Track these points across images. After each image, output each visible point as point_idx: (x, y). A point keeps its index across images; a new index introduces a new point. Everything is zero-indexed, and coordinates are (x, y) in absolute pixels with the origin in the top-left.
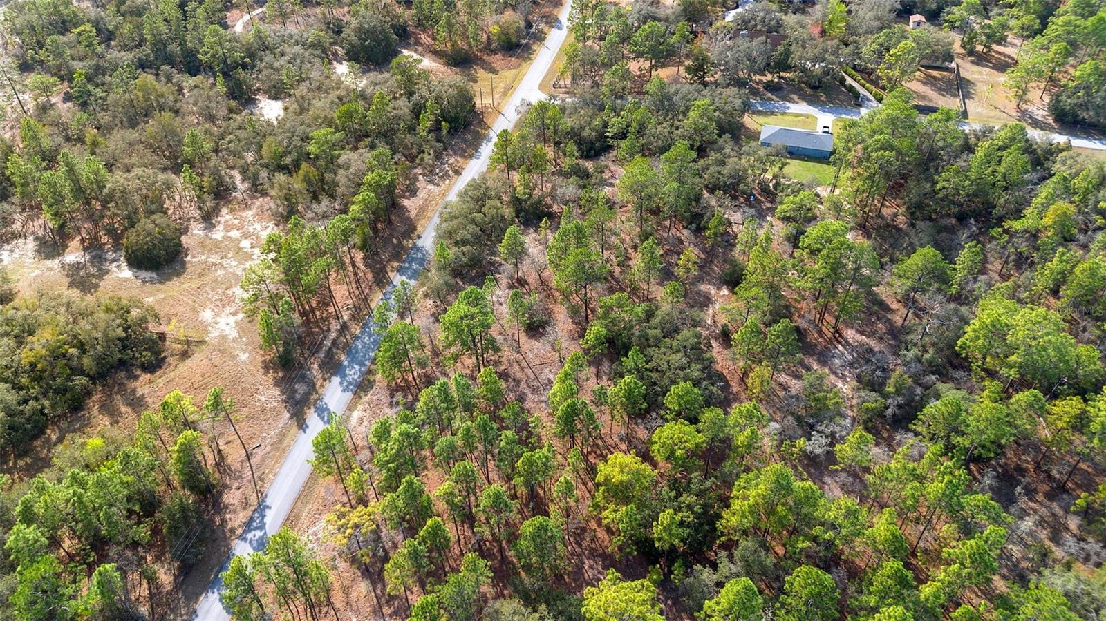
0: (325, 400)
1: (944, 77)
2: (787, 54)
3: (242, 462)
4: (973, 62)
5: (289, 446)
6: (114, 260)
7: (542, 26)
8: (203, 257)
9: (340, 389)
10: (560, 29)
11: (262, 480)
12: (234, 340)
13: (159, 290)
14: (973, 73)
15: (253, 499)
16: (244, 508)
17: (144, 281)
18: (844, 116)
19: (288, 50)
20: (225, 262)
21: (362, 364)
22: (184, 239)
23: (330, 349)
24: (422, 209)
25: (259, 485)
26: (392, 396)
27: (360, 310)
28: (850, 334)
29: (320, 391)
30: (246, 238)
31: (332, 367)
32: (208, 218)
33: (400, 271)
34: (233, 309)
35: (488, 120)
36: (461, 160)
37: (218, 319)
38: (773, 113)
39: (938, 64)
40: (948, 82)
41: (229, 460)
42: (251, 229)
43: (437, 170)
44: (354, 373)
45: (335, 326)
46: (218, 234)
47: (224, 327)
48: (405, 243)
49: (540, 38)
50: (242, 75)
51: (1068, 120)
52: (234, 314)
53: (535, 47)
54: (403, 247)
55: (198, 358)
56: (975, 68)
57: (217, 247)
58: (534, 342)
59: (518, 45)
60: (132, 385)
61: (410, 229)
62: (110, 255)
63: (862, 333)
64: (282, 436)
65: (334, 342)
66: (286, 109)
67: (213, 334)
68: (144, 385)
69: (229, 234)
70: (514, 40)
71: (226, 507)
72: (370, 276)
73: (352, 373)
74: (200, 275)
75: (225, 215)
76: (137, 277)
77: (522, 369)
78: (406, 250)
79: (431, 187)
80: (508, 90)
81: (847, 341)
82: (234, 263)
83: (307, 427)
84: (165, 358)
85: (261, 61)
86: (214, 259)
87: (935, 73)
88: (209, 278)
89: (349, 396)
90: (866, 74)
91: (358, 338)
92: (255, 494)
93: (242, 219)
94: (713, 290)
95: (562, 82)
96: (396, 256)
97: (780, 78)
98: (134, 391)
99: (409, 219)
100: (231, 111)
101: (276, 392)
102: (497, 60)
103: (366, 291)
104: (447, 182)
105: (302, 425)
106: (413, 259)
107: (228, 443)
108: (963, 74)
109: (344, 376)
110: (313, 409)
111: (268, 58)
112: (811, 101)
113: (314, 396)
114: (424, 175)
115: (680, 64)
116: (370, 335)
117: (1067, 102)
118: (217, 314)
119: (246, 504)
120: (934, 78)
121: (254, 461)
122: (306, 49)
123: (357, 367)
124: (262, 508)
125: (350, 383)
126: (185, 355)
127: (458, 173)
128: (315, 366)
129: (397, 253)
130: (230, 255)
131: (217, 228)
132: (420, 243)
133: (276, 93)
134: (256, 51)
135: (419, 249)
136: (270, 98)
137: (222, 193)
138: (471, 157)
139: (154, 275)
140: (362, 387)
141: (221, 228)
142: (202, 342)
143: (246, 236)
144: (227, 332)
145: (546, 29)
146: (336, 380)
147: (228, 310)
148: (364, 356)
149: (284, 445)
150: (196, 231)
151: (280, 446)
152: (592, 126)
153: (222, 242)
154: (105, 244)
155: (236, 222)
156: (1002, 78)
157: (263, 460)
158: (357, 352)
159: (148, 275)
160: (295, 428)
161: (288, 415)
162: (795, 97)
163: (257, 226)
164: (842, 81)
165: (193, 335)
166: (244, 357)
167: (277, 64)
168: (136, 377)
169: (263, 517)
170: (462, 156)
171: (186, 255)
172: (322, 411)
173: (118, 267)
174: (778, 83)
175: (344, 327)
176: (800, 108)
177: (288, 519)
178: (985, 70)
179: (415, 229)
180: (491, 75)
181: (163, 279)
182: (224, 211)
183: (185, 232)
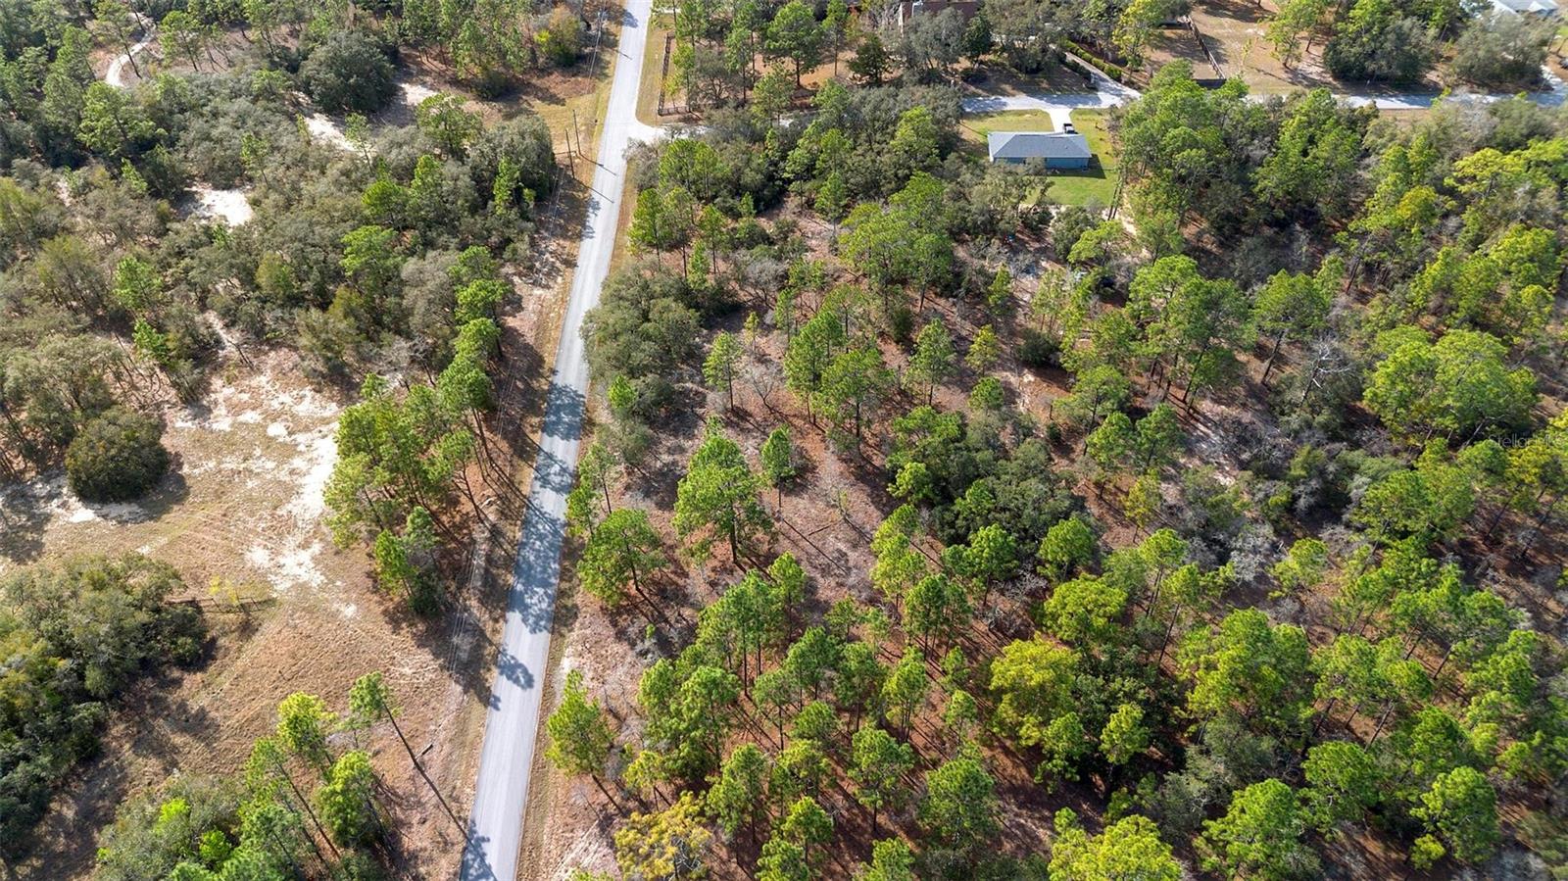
0: (510, 652)
1: (1180, 36)
2: (986, 29)
3: (412, 778)
4: (1207, 12)
5: (479, 736)
6: (50, 497)
7: (605, 24)
8: (212, 464)
9: (526, 630)
10: (634, 25)
11: (456, 800)
12: (322, 588)
13: (155, 532)
14: (1213, 27)
15: (453, 831)
16: (445, 851)
17: (122, 522)
18: (1080, 106)
19: (225, 106)
20: (252, 464)
21: (545, 584)
22: (165, 441)
23: (487, 571)
24: (541, 327)
25: (452, 805)
26: (615, 624)
27: (514, 504)
28: (1206, 406)
29: (496, 639)
30: (274, 420)
31: (500, 599)
32: (193, 398)
33: (545, 428)
34: (300, 538)
35: (582, 177)
36: (567, 244)
37: (282, 560)
38: (988, 114)
39: (1169, 20)
40: (1188, 42)
41: (389, 780)
42: (275, 404)
43: (537, 264)
44: (539, 600)
45: (480, 534)
46: (221, 422)
47: (297, 571)
48: (535, 384)
49: (610, 42)
50: (163, 155)
51: (1351, 75)
52: (305, 545)
53: (607, 57)
54: (535, 392)
55: (271, 628)
56: (1212, 20)
57: (228, 443)
58: (795, 500)
59: (581, 58)
60: (174, 697)
61: (535, 363)
62: (40, 489)
63: (1218, 401)
64: (462, 724)
65: (489, 559)
66: (255, 203)
67: (281, 586)
68: (194, 691)
69: (241, 418)
70: (573, 49)
71: (414, 856)
72: (504, 445)
73: (535, 600)
74: (219, 495)
75: (221, 390)
76: (105, 517)
77: (794, 543)
78: (544, 395)
79: (538, 292)
80: (594, 127)
81: (1205, 417)
82: (270, 465)
83: (497, 699)
84: (214, 640)
85: (185, 129)
86: (231, 463)
87: (1168, 33)
88: (236, 496)
89: (544, 637)
90: (1088, 43)
91: (523, 545)
92: (453, 825)
93: (254, 391)
94: (1013, 379)
95: (669, 105)
96: (532, 408)
97: (982, 63)
98: (183, 706)
99: (527, 346)
100: (163, 219)
101: (425, 656)
102: (555, 82)
103: (508, 470)
104: (559, 279)
105: (488, 699)
106: (559, 408)
107: (376, 753)
108: (1202, 30)
109: (525, 608)
110: (495, 671)
111: (197, 125)
112: (1032, 90)
113: (489, 650)
114: (520, 275)
115: (834, 59)
116: (541, 537)
117: (1350, 52)
118: (275, 553)
119: (445, 845)
120: (1169, 39)
121: (433, 773)
122: (255, 101)
123: (541, 591)
124: (474, 844)
125: (539, 618)
126: (247, 629)
127: (570, 263)
128: (474, 603)
129: (533, 402)
130: (258, 452)
131: (216, 412)
132: (559, 381)
133: (228, 176)
134: (171, 113)
135: (563, 391)
136: (216, 187)
137: (203, 353)
138: (580, 236)
139: (135, 508)
140: (560, 619)
141: (224, 412)
142: (269, 602)
143: (274, 417)
144: (305, 578)
145: (613, 28)
146: (515, 617)
147: (291, 541)
148: (544, 571)
149: (470, 737)
150: (179, 424)
151: (466, 742)
152: (754, 165)
153: (233, 433)
154: (22, 472)
155: (245, 397)
156: (1251, 29)
157: (446, 768)
158: (530, 567)
159: (125, 510)
160: (477, 707)
161: (459, 689)
162: (1008, 88)
163: (285, 398)
164: (1062, 60)
165: (248, 595)
166: (350, 611)
167: (215, 133)
168: (177, 683)
169: (482, 856)
170: (565, 237)
171: (180, 465)
172: (513, 671)
173: (64, 505)
174: (979, 70)
175: (495, 533)
176: (1019, 102)
177: (523, 850)
178: (1227, 21)
179: (540, 361)
180: (554, 107)
181: (155, 512)
182: (217, 383)
183: (160, 427)
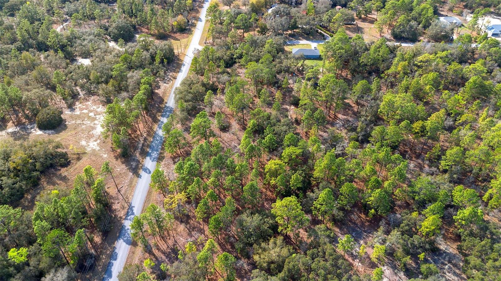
0: (146, 166)
1: (352, 27)
2: (296, 22)
3: (117, 193)
4: (361, 21)
5: (135, 185)
6: (31, 128)
7: (193, 21)
8: (74, 122)
9: (151, 161)
10: (201, 21)
11: (128, 198)
12: (99, 150)
13: (57, 137)
14: (362, 25)
15: (126, 205)
16: (123, 209)
17: (49, 134)
18: (320, 43)
19: (87, 38)
20: (84, 122)
21: (157, 151)
22: (62, 116)
23: (142, 147)
24: (164, 93)
25: (127, 200)
26: (173, 160)
27: (151, 132)
28: (340, 116)
29: (142, 163)
30: (91, 112)
31: (145, 154)
32: (71, 107)
33: (162, 116)
34: (95, 139)
35: (181, 58)
36: (175, 74)
37: (89, 144)
38: (294, 45)
39: (350, 23)
40: (354, 29)
41: (111, 194)
42: (92, 109)
43: (166, 78)
44: (155, 154)
45: (142, 140)
46: (77, 112)
47: (93, 146)
48: (161, 105)
49: (194, 25)
50: (69, 49)
51: (398, 37)
52: (96, 141)
53: (193, 29)
54: (160, 107)
55: (84, 159)
56: (363, 23)
57: (78, 117)
58: (225, 134)
59: (185, 29)
60: (58, 173)
61: (162, 101)
62: (29, 127)
63: (344, 115)
64: (131, 182)
65: (143, 145)
66: (92, 61)
67: (88, 150)
68: (64, 172)
69: (83, 112)
70: (184, 27)
71: (115, 210)
72: (150, 119)
73: (154, 154)
74: (75, 129)
75: (78, 105)
76: (45, 133)
77: (223, 143)
78: (162, 108)
79: (165, 85)
80: (186, 46)
81: (339, 119)
82: (89, 122)
83: (141, 176)
84: (70, 161)
85: (76, 43)
86: (79, 122)
87: (349, 26)
88: (79, 129)
89: (155, 163)
90: (325, 28)
91: (152, 142)
92: (126, 204)
93: (87, 106)
94: (288, 107)
95: (208, 41)
96: (159, 111)
97: (294, 32)
98: (61, 174)
99: (160, 97)
100: (67, 64)
101: (123, 166)
102: (178, 35)
103: (150, 125)
104: (171, 82)
105: (139, 176)
106: (166, 111)
107: (108, 188)
108: (359, 25)
109: (151, 156)
110: (141, 170)
111: (79, 41)
112: (307, 39)
113: (141, 165)
114: (161, 81)
115: (254, 30)
116: (157, 140)
117: (397, 31)
118: (88, 142)
119: (123, 208)
120: (349, 28)
121: (122, 192)
122: (95, 37)
123: (155, 152)
124: (131, 208)
125: (154, 158)
126: (79, 159)
127: (175, 78)
128: (138, 155)
129: (159, 110)
130: (86, 119)
131: (76, 110)
132: (167, 105)
133: (86, 55)
134: (72, 39)
135: (168, 107)
136: (82, 58)
137: (75, 96)
138: (179, 72)
139: (53, 131)
140: (160, 159)
141: (78, 110)
142: (85, 153)
143: (91, 111)
144: (95, 148)
145: (195, 22)
146: (148, 158)
147: (92, 140)
148: (157, 147)
149: (133, 185)
150: (66, 113)
151: (132, 186)
152: (227, 55)
153: (80, 115)
154: (25, 122)
155: (84, 107)
156: (373, 26)
157: (126, 191)
158: (154, 147)
159: (50, 132)
160: (136, 178)
161: (131, 174)
162: (301, 38)
163: (95, 107)
164: (317, 31)
165: (79, 151)
166: (105, 156)
167: (83, 44)
168: (60, 170)
169: (133, 210)
170: (174, 72)
171: (66, 122)
172: (146, 170)
173: (35, 130)
174: (294, 34)
175: (145, 139)
176: (304, 42)
177: (143, 210)
178: (366, 24)
179: (163, 100)
180: (177, 41)
181: (58, 132)
182: (77, 103)
183: (61, 113)
